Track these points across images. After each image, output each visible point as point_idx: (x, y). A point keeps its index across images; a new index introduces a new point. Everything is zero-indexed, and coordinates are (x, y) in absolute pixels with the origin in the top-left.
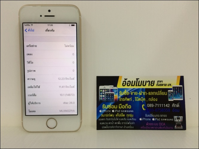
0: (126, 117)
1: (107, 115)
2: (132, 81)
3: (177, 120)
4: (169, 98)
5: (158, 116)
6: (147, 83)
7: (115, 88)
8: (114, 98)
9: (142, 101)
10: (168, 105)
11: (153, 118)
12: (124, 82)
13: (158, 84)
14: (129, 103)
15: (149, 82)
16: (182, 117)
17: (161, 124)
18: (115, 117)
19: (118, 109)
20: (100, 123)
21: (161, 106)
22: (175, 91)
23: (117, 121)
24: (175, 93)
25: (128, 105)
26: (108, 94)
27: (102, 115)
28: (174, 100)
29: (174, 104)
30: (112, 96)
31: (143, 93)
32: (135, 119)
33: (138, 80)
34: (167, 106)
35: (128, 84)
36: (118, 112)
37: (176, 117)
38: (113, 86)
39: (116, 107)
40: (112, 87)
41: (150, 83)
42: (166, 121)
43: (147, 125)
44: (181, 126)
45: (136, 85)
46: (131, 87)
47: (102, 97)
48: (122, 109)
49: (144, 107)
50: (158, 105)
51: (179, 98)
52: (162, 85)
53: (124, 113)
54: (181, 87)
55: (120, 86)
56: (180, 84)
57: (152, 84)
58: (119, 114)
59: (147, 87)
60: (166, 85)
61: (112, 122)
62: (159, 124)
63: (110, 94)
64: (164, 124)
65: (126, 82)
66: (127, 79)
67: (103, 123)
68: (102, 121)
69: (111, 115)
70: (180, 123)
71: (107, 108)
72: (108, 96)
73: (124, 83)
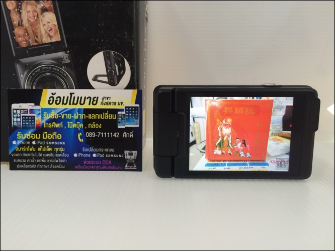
0: (53, 152)
1: (24, 149)
2: (64, 97)
3: (128, 157)
4: (118, 124)
5: (102, 150)
6: (86, 99)
7: (37, 107)
8: (34, 124)
9: (78, 129)
10: (117, 135)
11: (93, 153)
12: (52, 99)
13: (104, 102)
14: (58, 130)
15: (89, 99)
16: (136, 152)
17: (105, 162)
18: (37, 151)
19: (41, 140)
20: (15, 161)
21: (107, 135)
22: (129, 113)
23: (40, 158)
24: (129, 116)
25: (57, 134)
26: (25, 117)
27: (18, 149)
28: (126, 128)
29: (125, 133)
30: (31, 120)
31: (79, 116)
32: (67, 155)
33: (73, 95)
34: (115, 135)
35: (56, 101)
36: (42, 143)
37: (127, 152)
38: (33, 104)
39: (38, 137)
40: (32, 106)
41: (92, 100)
42: (113, 157)
43: (84, 163)
44: (134, 166)
45: (70, 104)
46: (61, 107)
47: (17, 121)
48: (48, 140)
49: (81, 136)
50: (102, 133)
51: (133, 124)
52: (110, 104)
53: (51, 146)
54: (138, 107)
55: (44, 103)
56: (136, 103)
57: (95, 102)
58: (43, 147)
59: (87, 106)
60: (115, 104)
61: (32, 159)
62: (102, 162)
63: (28, 117)
64: (110, 162)
65: (53, 98)
66: (55, 93)
67: (18, 161)
68: (17, 158)
69: (31, 149)
70: (133, 161)
71: (25, 138)
72: (25, 119)
73: (50, 100)
